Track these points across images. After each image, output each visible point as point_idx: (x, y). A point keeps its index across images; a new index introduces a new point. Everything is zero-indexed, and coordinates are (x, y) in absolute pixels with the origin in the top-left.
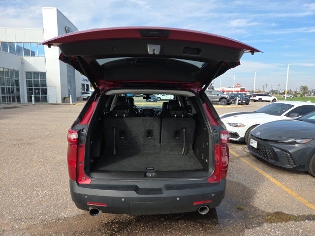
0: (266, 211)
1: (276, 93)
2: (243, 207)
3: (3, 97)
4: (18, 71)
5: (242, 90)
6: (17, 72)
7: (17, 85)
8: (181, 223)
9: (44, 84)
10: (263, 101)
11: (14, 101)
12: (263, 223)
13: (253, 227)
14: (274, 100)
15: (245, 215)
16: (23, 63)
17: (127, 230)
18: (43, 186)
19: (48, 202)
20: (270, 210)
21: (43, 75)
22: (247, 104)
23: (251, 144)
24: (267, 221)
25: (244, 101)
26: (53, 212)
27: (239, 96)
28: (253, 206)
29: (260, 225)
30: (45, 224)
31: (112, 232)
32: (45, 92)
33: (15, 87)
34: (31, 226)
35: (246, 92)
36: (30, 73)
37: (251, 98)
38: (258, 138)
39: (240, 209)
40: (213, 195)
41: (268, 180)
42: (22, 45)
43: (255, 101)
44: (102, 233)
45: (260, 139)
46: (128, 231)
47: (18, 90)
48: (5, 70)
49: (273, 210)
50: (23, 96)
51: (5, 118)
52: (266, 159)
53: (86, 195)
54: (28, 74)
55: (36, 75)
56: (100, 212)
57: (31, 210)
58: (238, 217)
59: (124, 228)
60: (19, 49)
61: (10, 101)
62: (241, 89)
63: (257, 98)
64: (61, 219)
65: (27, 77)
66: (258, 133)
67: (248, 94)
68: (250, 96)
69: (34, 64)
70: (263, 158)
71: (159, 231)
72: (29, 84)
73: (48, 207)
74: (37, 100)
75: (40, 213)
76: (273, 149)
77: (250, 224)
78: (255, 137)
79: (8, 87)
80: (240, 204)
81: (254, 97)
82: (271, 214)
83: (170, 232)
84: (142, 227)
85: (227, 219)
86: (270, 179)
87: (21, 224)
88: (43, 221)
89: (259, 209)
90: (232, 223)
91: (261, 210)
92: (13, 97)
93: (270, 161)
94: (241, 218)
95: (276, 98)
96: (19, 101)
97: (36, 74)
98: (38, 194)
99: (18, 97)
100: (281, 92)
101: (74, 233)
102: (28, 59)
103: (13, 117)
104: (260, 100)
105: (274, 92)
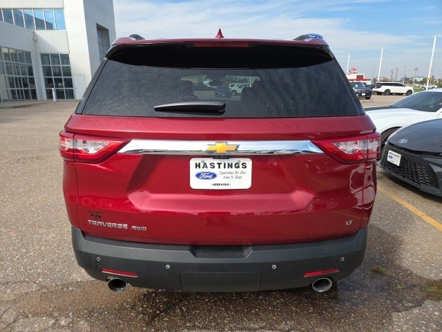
0: (426, 277)
1: (411, 83)
2: (383, 269)
3: (13, 92)
4: (30, 53)
5: (360, 78)
6: (28, 54)
7: (31, 73)
8: (276, 298)
9: (68, 72)
10: (391, 94)
11: (28, 97)
12: (423, 300)
13: (407, 309)
14: (409, 92)
15: (389, 284)
16: (36, 40)
17: (180, 308)
18: (50, 226)
19: (55, 253)
20: (432, 275)
21: (65, 58)
22: (368, 98)
23: (389, 159)
24: (429, 296)
25: (364, 94)
26: (60, 271)
27: (357, 86)
28: (400, 268)
29: (419, 304)
30: (44, 293)
31: (155, 312)
32: (69, 83)
33: (28, 76)
34: (22, 296)
35: (365, 80)
36: (47, 55)
37: (374, 90)
38: (403, 148)
39: (377, 272)
40: (343, 259)
41: (419, 219)
42: (32, 13)
43: (379, 93)
44: (139, 313)
45: (406, 150)
46: (182, 310)
47: (32, 81)
48: (11, 51)
49: (437, 275)
50: (41, 89)
51: (11, 121)
52: (415, 184)
53: (98, 256)
54: (45, 57)
55: (56, 59)
56: (128, 285)
57: (25, 268)
58: (376, 288)
59: (175, 305)
60: (29, 19)
61: (23, 98)
62: (358, 76)
63: (383, 89)
64: (71, 284)
65: (43, 62)
66: (403, 141)
67: (369, 83)
68: (372, 87)
69: (51, 41)
70: (410, 182)
71: (237, 312)
72: (47, 71)
73: (53, 262)
74: (60, 95)
75: (39, 274)
76: (431, 168)
77: (400, 301)
78: (397, 147)
79: (18, 76)
80: (377, 264)
81: (378, 87)
82: (435, 282)
83: (256, 314)
84: (207, 303)
85: (357, 292)
86: (422, 217)
87: (5, 293)
88: (41, 287)
89: (412, 273)
90: (366, 300)
91: (417, 276)
92: (26, 92)
93: (423, 187)
94: (382, 289)
95: (411, 88)
96: (34, 96)
97: (55, 56)
98: (40, 240)
99: (34, 92)
100: (419, 80)
101: (90, 312)
102: (43, 34)
103: (22, 119)
104: (388, 93)
105: (408, 81)
